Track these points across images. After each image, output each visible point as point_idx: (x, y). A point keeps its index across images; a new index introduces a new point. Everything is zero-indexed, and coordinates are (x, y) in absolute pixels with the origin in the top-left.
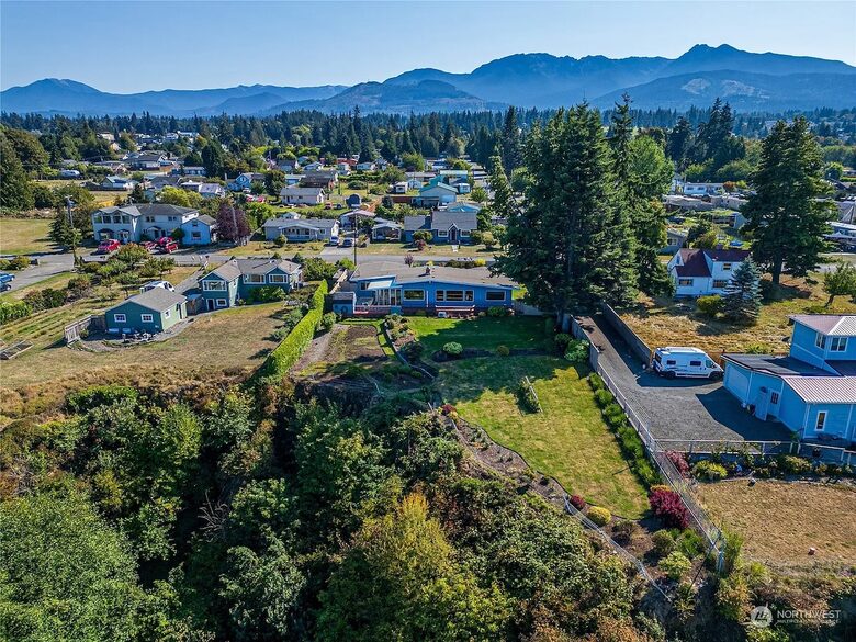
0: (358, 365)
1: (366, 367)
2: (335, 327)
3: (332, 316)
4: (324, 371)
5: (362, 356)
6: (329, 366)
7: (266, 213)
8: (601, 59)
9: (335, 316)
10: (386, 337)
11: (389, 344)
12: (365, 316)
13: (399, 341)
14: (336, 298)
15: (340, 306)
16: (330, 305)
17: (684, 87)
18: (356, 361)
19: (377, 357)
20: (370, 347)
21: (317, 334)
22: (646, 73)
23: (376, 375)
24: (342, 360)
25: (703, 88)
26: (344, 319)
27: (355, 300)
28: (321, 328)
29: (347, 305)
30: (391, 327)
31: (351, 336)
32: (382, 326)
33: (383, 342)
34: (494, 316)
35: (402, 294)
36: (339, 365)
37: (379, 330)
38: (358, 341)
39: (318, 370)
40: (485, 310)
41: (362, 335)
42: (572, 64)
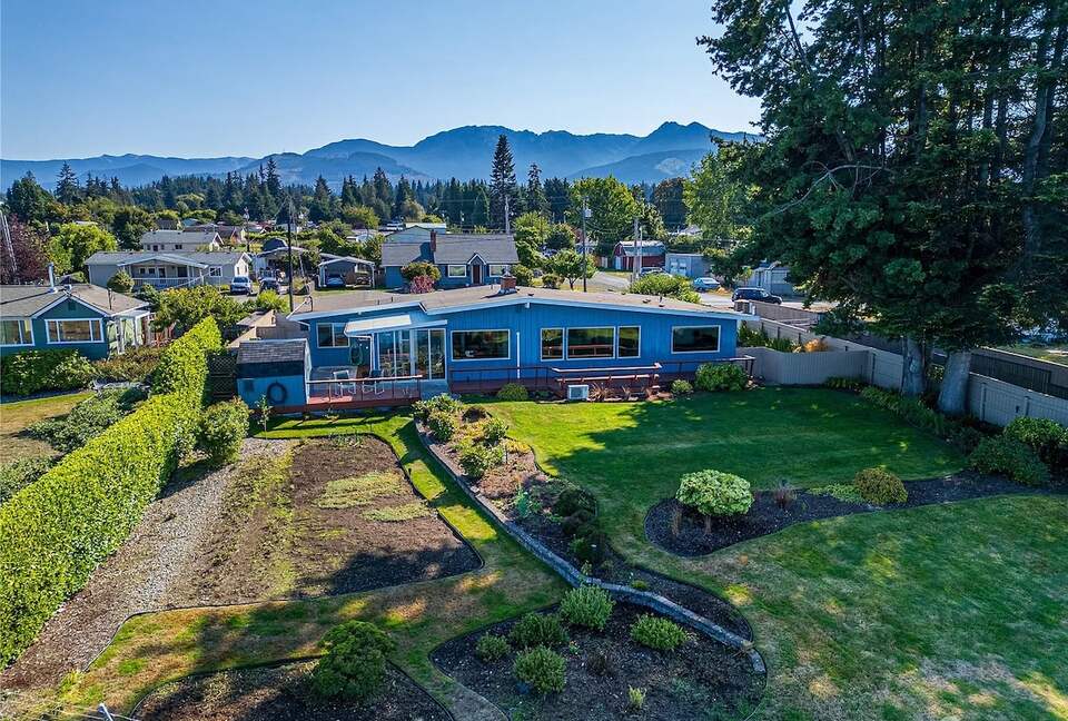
0: (355, 606)
1: (398, 615)
2: (246, 450)
3: (234, 414)
4: (187, 661)
5: (362, 559)
6: (210, 631)
7: (94, 244)
8: (564, 135)
9: (245, 411)
10: (438, 468)
11: (459, 492)
12: (345, 411)
13: (493, 481)
14: (246, 359)
15: (262, 383)
16: (224, 379)
17: (658, 167)
18: (344, 583)
19: (427, 556)
20: (387, 513)
21: (176, 478)
22: (615, 152)
23: (458, 651)
24: (280, 583)
25: (677, 168)
26: (275, 422)
27: (308, 366)
28: (193, 456)
29: (285, 380)
30: (442, 435)
31: (305, 479)
32: (407, 434)
33: (433, 488)
34: (718, 389)
35: (447, 348)
36: (265, 615)
37: (402, 449)
38: (336, 491)
39: (159, 663)
40: (690, 376)
41: (345, 471)
42: (532, 139)
